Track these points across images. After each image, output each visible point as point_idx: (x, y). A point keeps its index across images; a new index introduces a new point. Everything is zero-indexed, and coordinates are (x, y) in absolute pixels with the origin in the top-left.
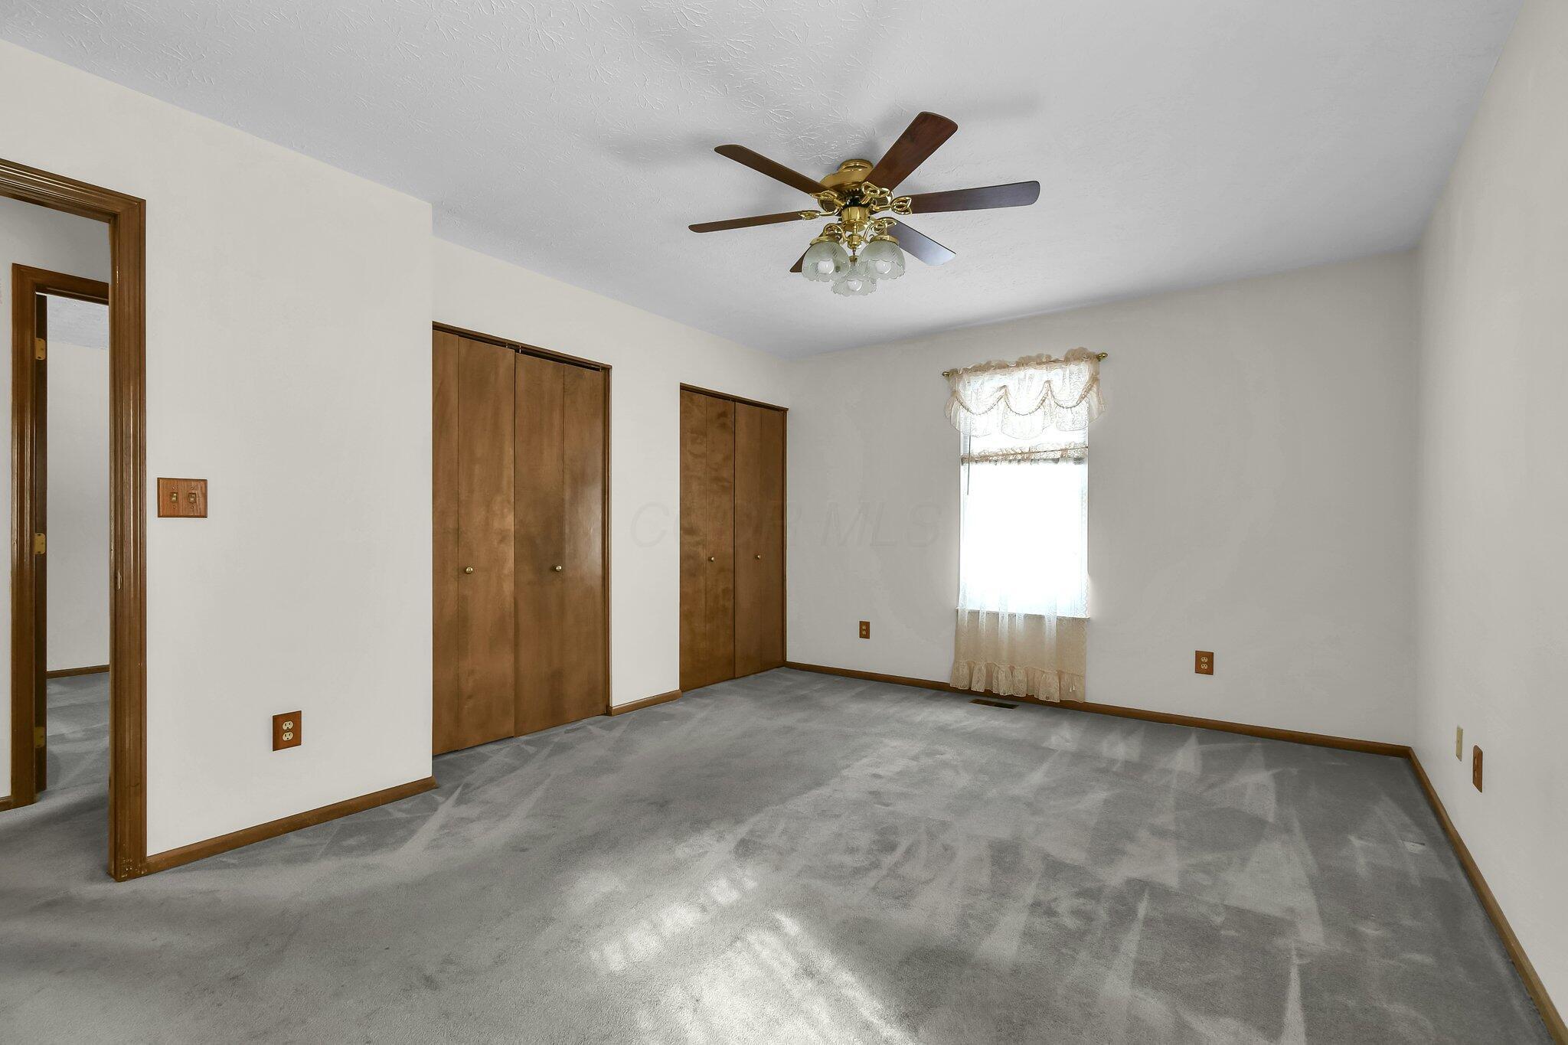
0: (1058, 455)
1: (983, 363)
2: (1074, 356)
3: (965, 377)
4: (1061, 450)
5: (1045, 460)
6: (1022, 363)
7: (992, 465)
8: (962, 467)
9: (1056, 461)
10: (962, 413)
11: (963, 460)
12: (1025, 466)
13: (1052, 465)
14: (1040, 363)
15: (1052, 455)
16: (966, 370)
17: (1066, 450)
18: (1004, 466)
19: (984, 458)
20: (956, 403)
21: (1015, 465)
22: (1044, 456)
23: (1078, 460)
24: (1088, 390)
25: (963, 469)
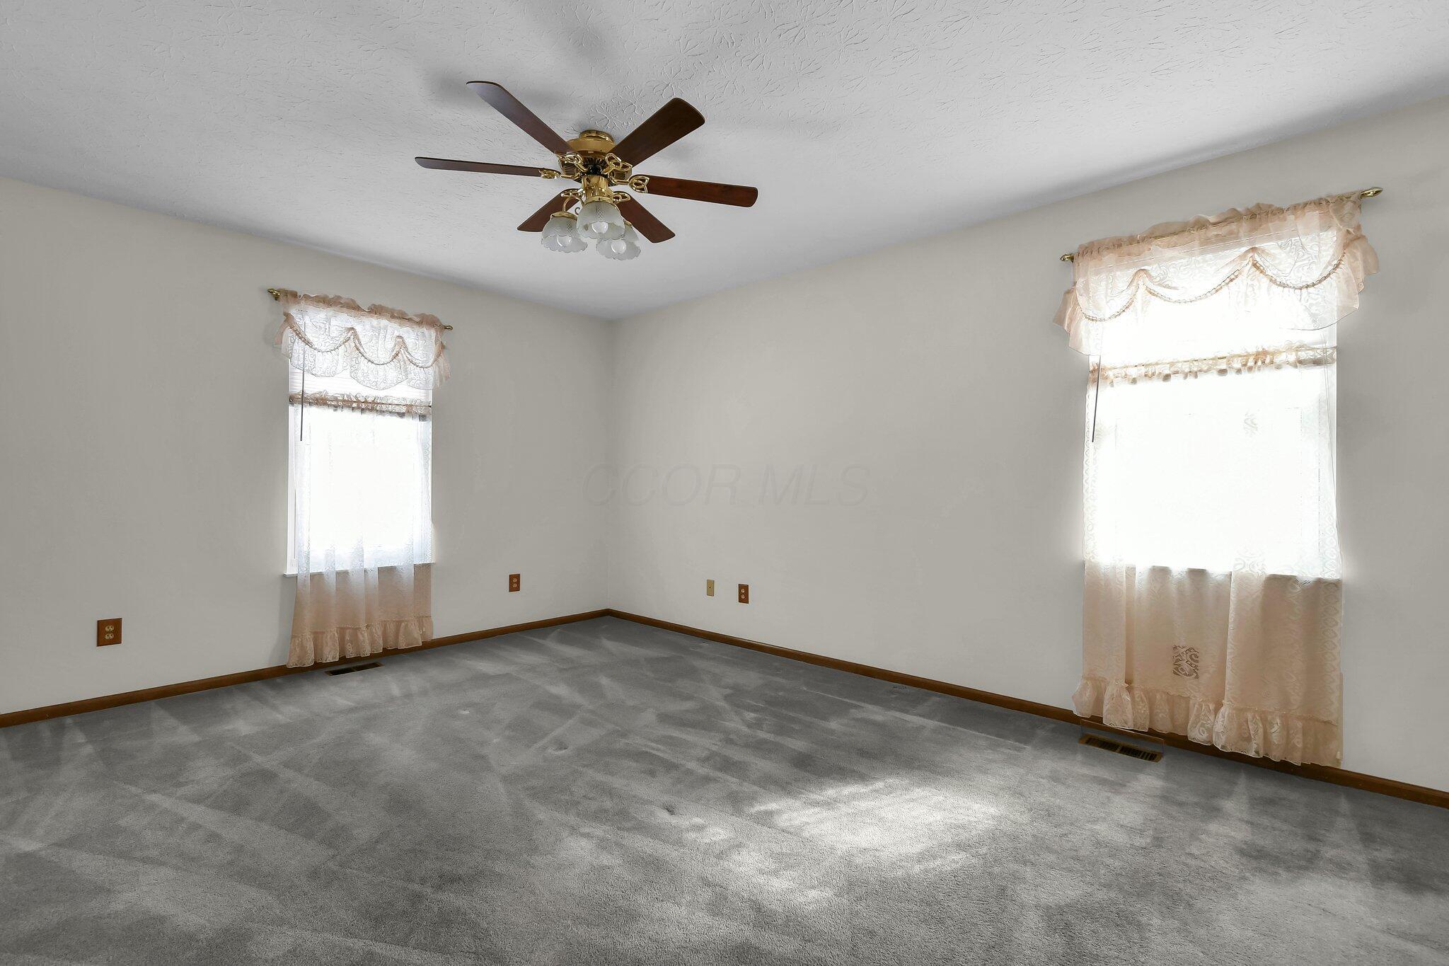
0: (403, 410)
1: (331, 296)
2: (426, 321)
3: (303, 303)
4: (406, 405)
5: (390, 412)
6: (376, 311)
7: (331, 411)
8: (291, 409)
9: (401, 415)
10: (299, 346)
11: (292, 400)
12: (368, 417)
13: (396, 419)
14: (393, 317)
15: (397, 409)
16: (306, 297)
17: (411, 406)
18: (346, 414)
19: (321, 401)
20: (288, 333)
21: (357, 414)
22: (390, 408)
23: (423, 417)
24: (438, 355)
25: (294, 411)
